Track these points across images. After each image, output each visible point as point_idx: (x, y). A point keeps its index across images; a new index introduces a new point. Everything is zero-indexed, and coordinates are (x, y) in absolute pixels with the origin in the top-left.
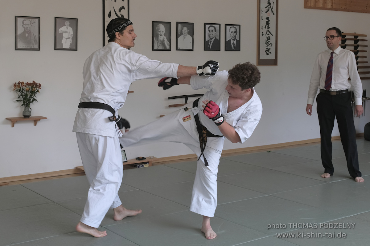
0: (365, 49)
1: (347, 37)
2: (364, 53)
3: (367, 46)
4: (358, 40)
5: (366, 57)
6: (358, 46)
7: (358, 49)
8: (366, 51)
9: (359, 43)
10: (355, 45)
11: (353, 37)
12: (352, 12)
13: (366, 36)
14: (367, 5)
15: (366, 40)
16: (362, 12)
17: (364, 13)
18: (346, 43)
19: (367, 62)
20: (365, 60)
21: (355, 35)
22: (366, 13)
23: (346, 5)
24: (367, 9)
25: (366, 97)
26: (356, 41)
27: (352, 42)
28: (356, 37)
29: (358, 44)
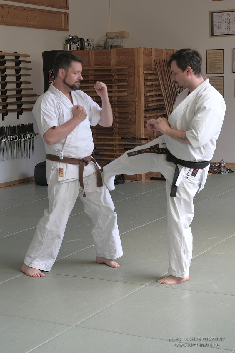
0: (29, 72)
1: (6, 58)
2: (28, 77)
3: (31, 69)
4: (20, 61)
5: (30, 83)
6: (20, 69)
7: (21, 73)
8: (30, 75)
9: (22, 65)
10: (17, 68)
11: (13, 58)
12: (10, 25)
13: (28, 56)
14: (28, 17)
15: (30, 62)
16: (22, 27)
17: (24, 27)
18: (5, 66)
19: (32, 89)
20: (29, 86)
21: (16, 55)
22: (27, 27)
23: (2, 17)
24: (27, 22)
25: (34, 132)
26: (18, 63)
27: (13, 64)
28: (17, 57)
29: (20, 66)
